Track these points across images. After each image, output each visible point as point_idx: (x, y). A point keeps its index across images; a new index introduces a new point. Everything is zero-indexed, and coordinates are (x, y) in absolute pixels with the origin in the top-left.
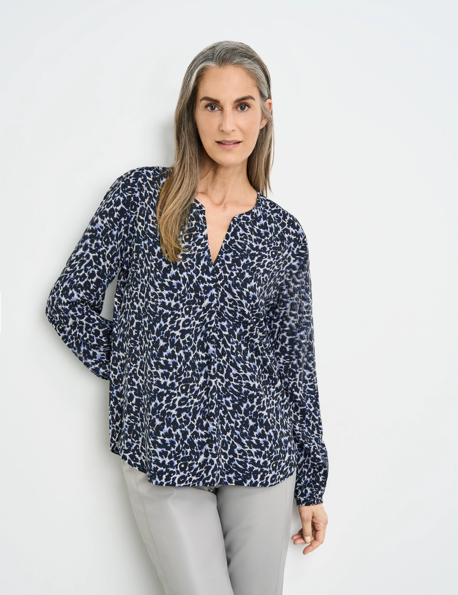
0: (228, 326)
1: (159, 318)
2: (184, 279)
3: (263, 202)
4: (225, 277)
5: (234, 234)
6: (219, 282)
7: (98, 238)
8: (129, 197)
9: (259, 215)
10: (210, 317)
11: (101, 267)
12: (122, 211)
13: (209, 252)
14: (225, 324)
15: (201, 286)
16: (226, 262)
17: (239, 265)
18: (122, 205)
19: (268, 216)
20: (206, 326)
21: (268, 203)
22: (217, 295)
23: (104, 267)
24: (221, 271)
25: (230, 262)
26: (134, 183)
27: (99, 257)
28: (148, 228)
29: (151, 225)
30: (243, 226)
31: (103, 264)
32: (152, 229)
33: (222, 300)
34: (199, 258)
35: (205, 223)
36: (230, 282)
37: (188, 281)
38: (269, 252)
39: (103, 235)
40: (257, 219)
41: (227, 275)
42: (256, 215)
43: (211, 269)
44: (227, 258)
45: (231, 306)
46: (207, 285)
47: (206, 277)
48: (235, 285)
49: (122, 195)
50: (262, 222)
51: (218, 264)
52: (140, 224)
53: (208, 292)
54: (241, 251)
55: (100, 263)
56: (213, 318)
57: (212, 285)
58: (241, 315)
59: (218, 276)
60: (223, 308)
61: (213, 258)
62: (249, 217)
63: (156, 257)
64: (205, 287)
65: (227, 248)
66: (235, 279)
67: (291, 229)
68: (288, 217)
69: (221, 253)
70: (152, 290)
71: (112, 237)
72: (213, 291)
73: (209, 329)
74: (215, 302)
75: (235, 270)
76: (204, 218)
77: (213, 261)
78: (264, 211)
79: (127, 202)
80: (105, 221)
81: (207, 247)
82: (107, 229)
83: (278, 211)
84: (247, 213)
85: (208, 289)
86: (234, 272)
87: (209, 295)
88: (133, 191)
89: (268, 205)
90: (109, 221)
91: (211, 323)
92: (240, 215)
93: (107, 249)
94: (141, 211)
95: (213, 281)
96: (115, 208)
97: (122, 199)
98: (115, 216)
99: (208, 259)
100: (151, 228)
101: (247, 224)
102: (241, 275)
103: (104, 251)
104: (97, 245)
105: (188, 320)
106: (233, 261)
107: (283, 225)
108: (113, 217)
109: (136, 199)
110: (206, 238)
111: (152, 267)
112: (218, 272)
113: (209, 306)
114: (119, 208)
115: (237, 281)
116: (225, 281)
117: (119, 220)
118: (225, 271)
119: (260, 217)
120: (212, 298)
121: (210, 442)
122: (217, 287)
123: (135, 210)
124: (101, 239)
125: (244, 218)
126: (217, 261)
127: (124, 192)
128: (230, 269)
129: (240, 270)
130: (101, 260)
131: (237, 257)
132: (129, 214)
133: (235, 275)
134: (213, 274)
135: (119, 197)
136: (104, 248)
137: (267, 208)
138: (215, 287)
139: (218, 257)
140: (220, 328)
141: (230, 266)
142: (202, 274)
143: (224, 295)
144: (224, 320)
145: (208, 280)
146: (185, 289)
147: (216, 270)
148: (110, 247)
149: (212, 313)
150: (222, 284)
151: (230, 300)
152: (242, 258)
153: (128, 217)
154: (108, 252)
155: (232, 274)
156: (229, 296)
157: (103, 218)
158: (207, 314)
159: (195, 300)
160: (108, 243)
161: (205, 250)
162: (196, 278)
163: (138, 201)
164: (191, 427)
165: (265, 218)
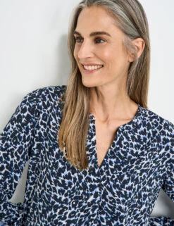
0: (106, 218)
1: (51, 207)
2: (75, 179)
3: (143, 112)
4: (108, 178)
6: (103, 183)
7: (8, 139)
8: (34, 106)
9: (139, 123)
10: (93, 210)
11: (9, 162)
12: (28, 117)
13: (96, 156)
14: (104, 216)
15: (88, 184)
16: (110, 166)
17: (120, 169)
18: (28, 112)
19: (147, 122)
20: (89, 218)
21: (147, 112)
22: (100, 193)
23: (12, 162)
24: (105, 174)
25: (113, 167)
26: (38, 95)
27: (8, 154)
28: (50, 132)
29: (51, 130)
30: (126, 135)
31: (11, 159)
32: (53, 133)
33: (104, 197)
35: (94, 131)
36: (111, 183)
37: (77, 180)
38: (146, 154)
39: (11, 137)
40: (138, 127)
41: (110, 177)
42: (136, 124)
43: (96, 171)
44: (111, 163)
45: (110, 202)
46: (93, 184)
47: (92, 177)
48: (116, 186)
49: (28, 104)
50: (142, 128)
51: (103, 167)
52: (42, 127)
53: (93, 190)
54: (123, 158)
55: (8, 159)
56: (96, 212)
57: (97, 184)
58: (119, 211)
59: (102, 177)
60: (104, 203)
61: (99, 162)
62: (131, 126)
63: (54, 158)
64: (91, 186)
65: (111, 154)
66: (116, 180)
67: (166, 131)
68: (165, 122)
69: (106, 157)
70: (48, 183)
71: (20, 138)
72: (97, 190)
73: (91, 220)
74: (98, 198)
75: (116, 173)
76: (94, 127)
77: (99, 164)
78: (144, 119)
79: (32, 110)
80: (14, 126)
81: (95, 151)
82: (16, 132)
83: (156, 117)
84: (129, 123)
85: (93, 187)
86: (115, 175)
87: (94, 192)
88: (38, 101)
89: (147, 114)
90: (18, 126)
91: (93, 216)
92: (124, 126)
93: (15, 148)
94: (43, 116)
95: (98, 181)
96: (22, 114)
97: (28, 107)
98: (23, 121)
99: (95, 162)
100: (51, 132)
101: (129, 132)
102: (121, 177)
103: (13, 149)
104: (7, 145)
105: (74, 212)
106: (115, 167)
107: (160, 128)
108: (21, 123)
109: (39, 107)
110: (94, 143)
111: (50, 164)
112: (102, 174)
113: (93, 201)
114: (25, 114)
115: (117, 183)
116: (108, 182)
117: (26, 124)
118: (108, 173)
119: (141, 124)
120: (96, 195)
122: (100, 186)
123: (39, 116)
124: (10, 140)
125: (127, 128)
126: (102, 164)
127: (31, 102)
128: (112, 172)
129: (121, 173)
130: (10, 156)
131: (119, 164)
132: (34, 120)
133: (116, 177)
135: (26, 105)
136: (12, 147)
137: (146, 116)
138: (99, 186)
139: (104, 161)
140: (99, 219)
141: (112, 170)
142: (90, 174)
143: (105, 194)
144: (103, 213)
145: (94, 180)
146: (74, 187)
147: (102, 172)
148: (18, 146)
149: (95, 208)
150: (105, 184)
151: (110, 198)
153: (33, 122)
154: (16, 150)
155: (113, 177)
156: (110, 194)
157: (13, 124)
158: (91, 207)
159: (82, 197)
160: (16, 143)
161: (92, 154)
162: (84, 178)
163: (41, 109)
165: (144, 125)
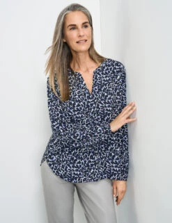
4: (97, 98)
5: (96, 78)
13: (88, 90)
15: (89, 104)
16: (96, 91)
22: (96, 106)
34: (85, 94)
35: (83, 79)
36: (100, 99)
43: (91, 96)
44: (96, 89)
46: (91, 103)
47: (90, 100)
48: (102, 100)
57: (93, 103)
59: (94, 98)
61: (90, 91)
62: (100, 68)
65: (95, 85)
66: (101, 97)
69: (93, 88)
72: (94, 105)
75: (100, 94)
76: (82, 77)
81: (87, 88)
92: (96, 69)
95: (93, 101)
99: (88, 93)
102: (103, 95)
106: (98, 90)
110: (85, 85)
118: (96, 95)
121: (95, 164)
122: (95, 103)
126: (92, 92)
128: (98, 94)
131: (100, 88)
134: (92, 98)
139: (92, 90)
141: (98, 92)
142: (88, 100)
147: (93, 96)
150: (97, 101)
151: (101, 107)
152: (102, 87)
155: (99, 96)
156: (101, 105)
161: (86, 90)
162: (86, 103)
164: (88, 159)
165: (107, 66)
